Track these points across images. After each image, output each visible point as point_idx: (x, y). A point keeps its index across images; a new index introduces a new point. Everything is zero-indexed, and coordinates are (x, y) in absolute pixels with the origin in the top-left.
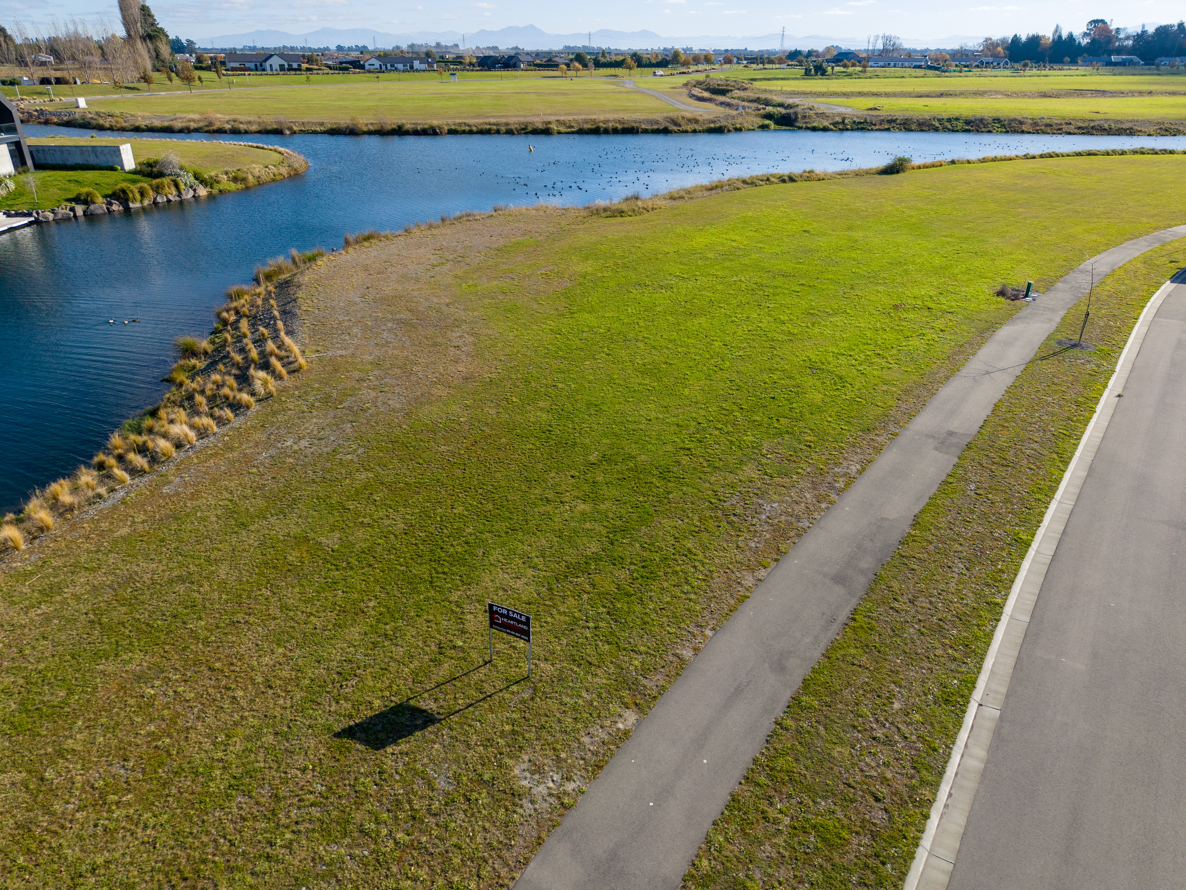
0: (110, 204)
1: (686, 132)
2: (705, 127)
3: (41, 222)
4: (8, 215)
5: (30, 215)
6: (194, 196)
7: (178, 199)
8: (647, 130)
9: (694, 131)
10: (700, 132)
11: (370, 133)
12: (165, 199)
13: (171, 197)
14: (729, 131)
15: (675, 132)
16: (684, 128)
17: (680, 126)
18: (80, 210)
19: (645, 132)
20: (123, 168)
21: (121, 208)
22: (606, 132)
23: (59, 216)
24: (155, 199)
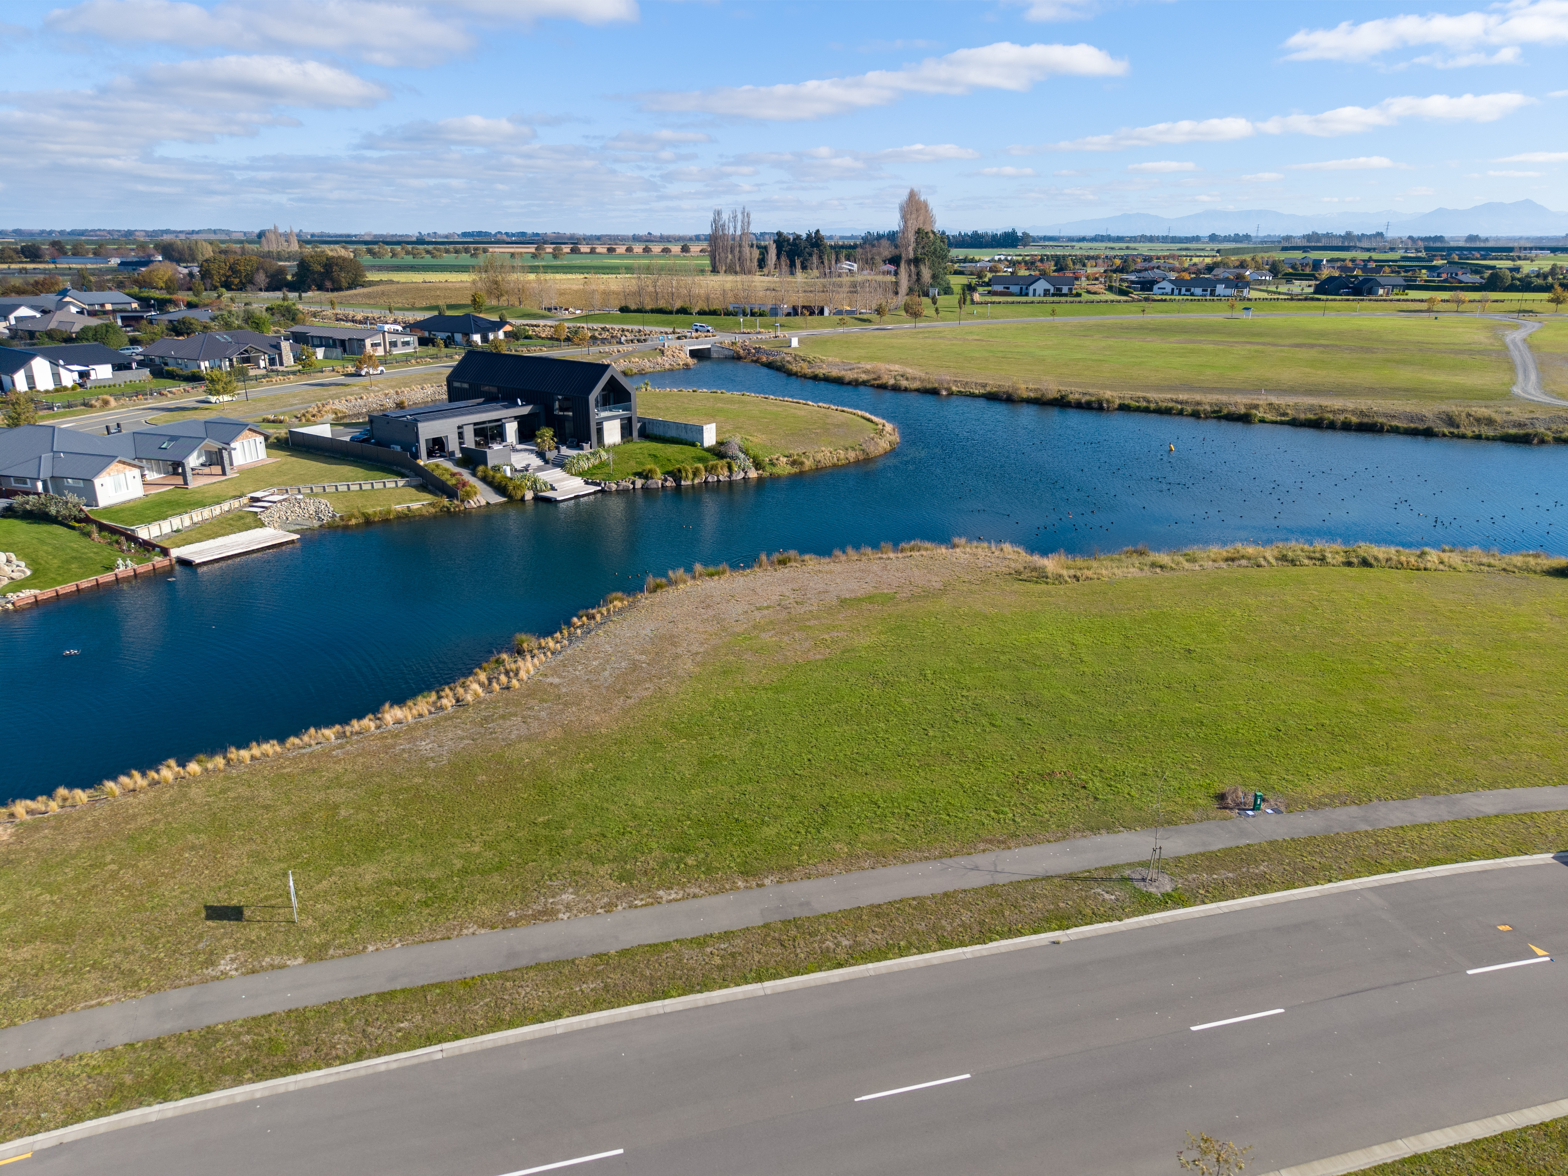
0: (666, 480)
1: (1463, 437)
2: (1499, 432)
3: (606, 491)
4: (587, 483)
5: (599, 484)
6: (744, 478)
7: (727, 479)
8: (1397, 427)
9: (1478, 437)
10: (1487, 439)
11: (1029, 401)
12: (716, 479)
13: (721, 478)
14: (1542, 442)
15: (1444, 435)
16: (1462, 430)
17: (1458, 427)
18: (639, 483)
19: (1395, 430)
20: (702, 445)
21: (674, 484)
22: (1332, 426)
23: (621, 488)
24: (706, 478)
